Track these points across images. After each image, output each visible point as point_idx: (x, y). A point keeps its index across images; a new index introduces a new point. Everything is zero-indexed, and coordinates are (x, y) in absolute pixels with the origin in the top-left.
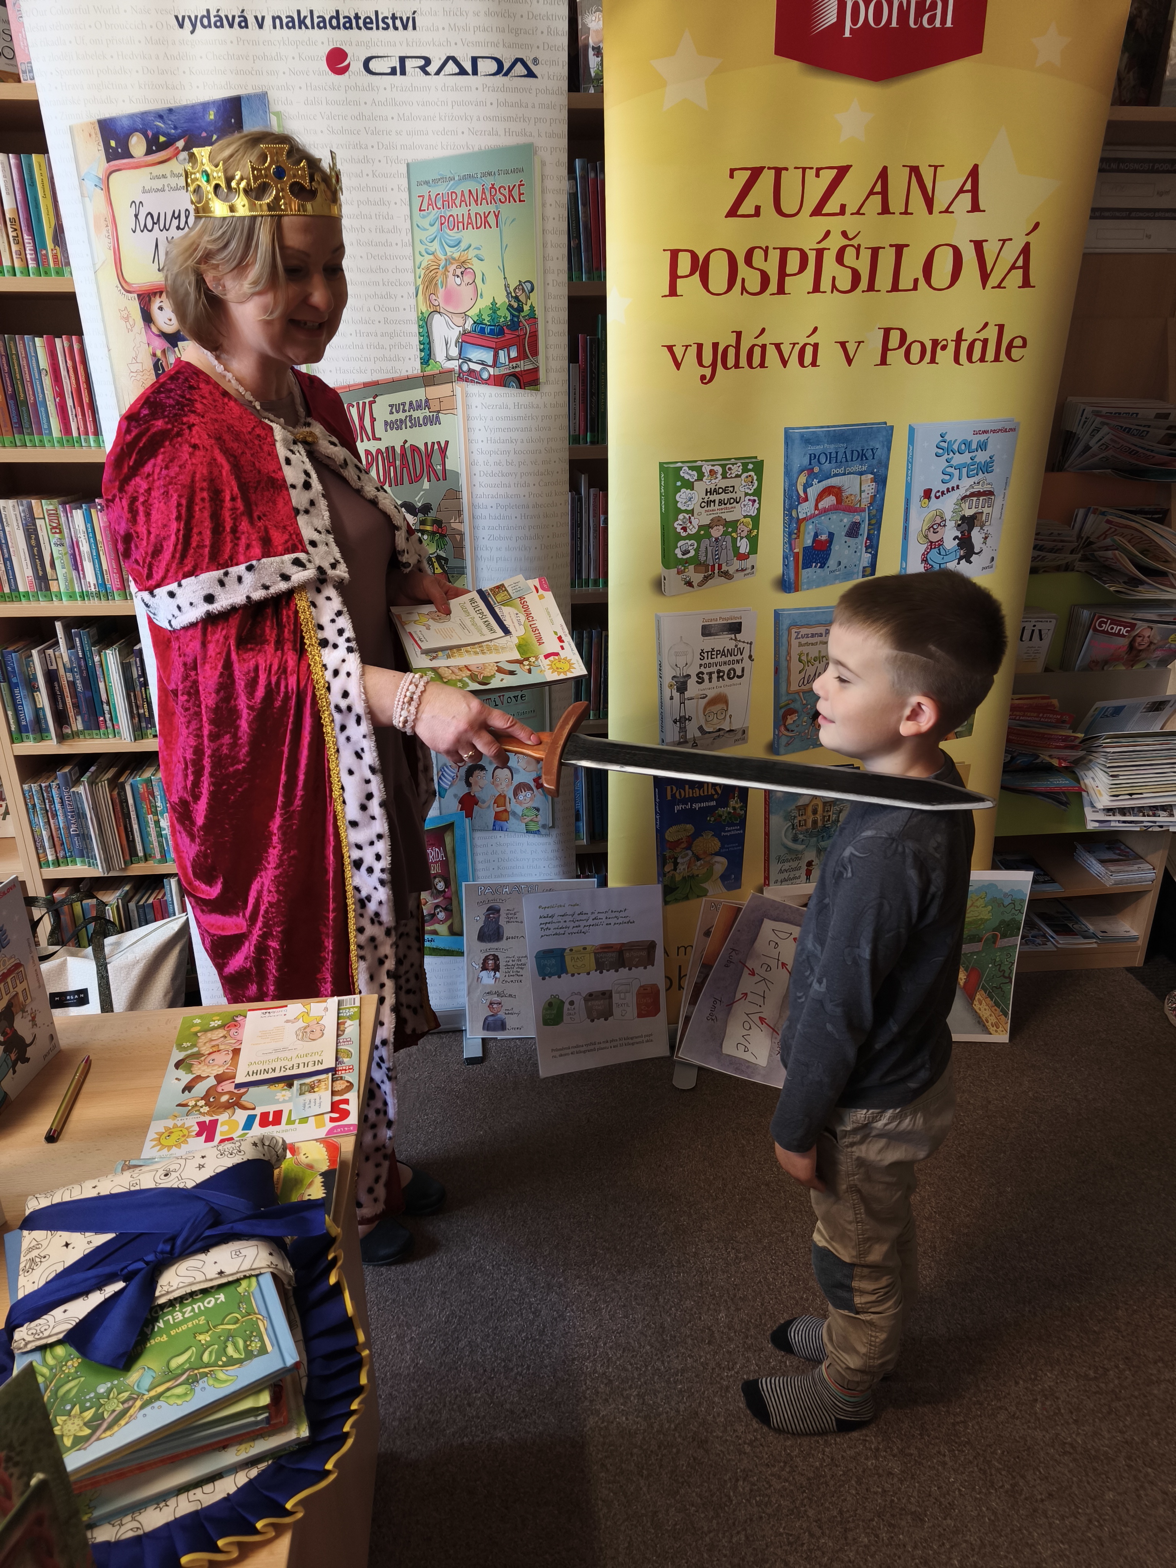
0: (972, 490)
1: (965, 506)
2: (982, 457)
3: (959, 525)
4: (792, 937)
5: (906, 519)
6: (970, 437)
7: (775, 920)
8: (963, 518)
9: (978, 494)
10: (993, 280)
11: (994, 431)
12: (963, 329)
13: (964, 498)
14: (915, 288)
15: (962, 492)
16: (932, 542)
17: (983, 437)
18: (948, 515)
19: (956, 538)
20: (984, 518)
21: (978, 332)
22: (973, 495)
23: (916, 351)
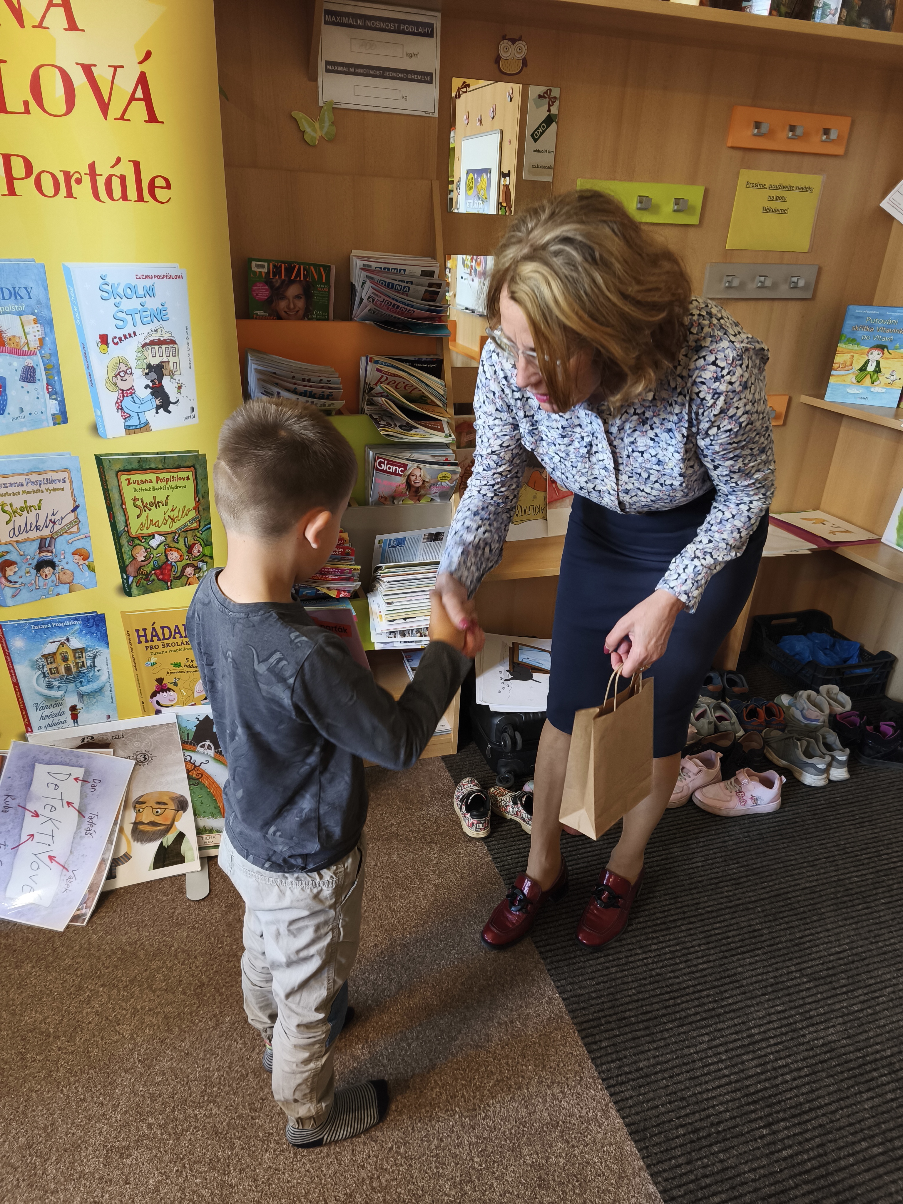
0: (152, 338)
1: (148, 353)
2: (152, 304)
3: (147, 374)
4: (72, 777)
5: (88, 366)
6: (134, 282)
7: (47, 764)
8: (149, 366)
9: (160, 342)
10: (115, 110)
11: (158, 277)
12: (94, 162)
13: (144, 346)
14: (27, 111)
15: (140, 339)
16: (123, 390)
17: (148, 283)
18: (133, 363)
19: (147, 387)
20: (172, 368)
21: (112, 167)
22: (152, 343)
23: (47, 183)
